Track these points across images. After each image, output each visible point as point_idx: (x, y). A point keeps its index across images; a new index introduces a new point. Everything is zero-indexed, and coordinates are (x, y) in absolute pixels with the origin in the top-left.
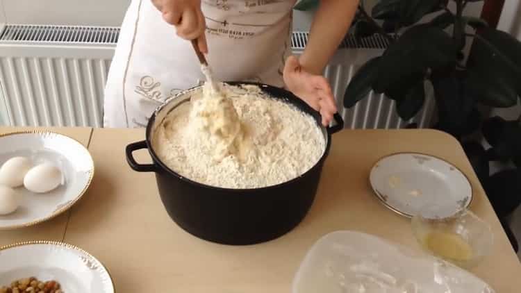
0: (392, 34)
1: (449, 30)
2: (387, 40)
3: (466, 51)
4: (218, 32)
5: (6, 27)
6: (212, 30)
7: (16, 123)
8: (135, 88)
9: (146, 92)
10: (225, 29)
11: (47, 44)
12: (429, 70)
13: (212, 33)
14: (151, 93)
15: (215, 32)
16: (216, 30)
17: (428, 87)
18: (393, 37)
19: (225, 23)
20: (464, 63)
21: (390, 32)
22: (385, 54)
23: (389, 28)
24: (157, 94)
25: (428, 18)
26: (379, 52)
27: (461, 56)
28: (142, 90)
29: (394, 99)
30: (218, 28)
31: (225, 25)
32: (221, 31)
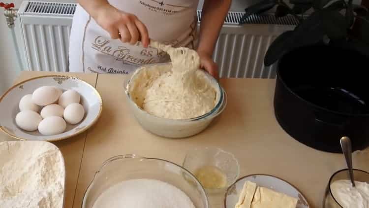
0: (300, 15)
1: (343, 12)
2: (297, 19)
4: (156, 9)
5: (30, 3)
6: (152, 7)
7: (33, 69)
8: (92, 45)
9: (99, 48)
10: (161, 7)
11: (58, 16)
13: (152, 10)
14: (103, 48)
15: (154, 9)
16: (155, 8)
18: (301, 17)
19: (162, 4)
21: (299, 13)
22: (296, 29)
23: (297, 11)
24: (107, 49)
26: (291, 28)
28: (97, 47)
30: (157, 7)
31: (161, 5)
32: (158, 9)
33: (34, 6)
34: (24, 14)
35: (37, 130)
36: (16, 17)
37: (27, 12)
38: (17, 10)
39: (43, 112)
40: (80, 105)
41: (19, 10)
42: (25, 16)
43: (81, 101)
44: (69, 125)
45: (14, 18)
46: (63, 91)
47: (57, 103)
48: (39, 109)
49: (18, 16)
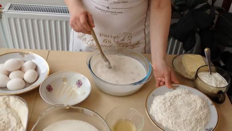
0: (182, 13)
1: (208, 12)
2: (180, 15)
3: (215, 21)
5: (12, 4)
6: (103, 10)
7: (14, 47)
12: (198, 30)
14: (82, 38)
15: (104, 12)
17: (198, 37)
18: (182, 14)
20: (213, 27)
22: (179, 21)
23: (181, 10)
24: (85, 39)
25: (199, 6)
26: (176, 21)
27: (213, 24)
28: (79, 37)
29: (182, 42)
30: (106, 10)
31: (108, 9)
32: (107, 11)
33: (14, 6)
34: (7, 11)
35: (6, 87)
36: (3, 13)
37: (9, 10)
38: (3, 9)
39: (11, 75)
40: (35, 71)
41: (5, 9)
42: (8, 12)
43: (36, 69)
44: (27, 84)
45: (2, 14)
46: (25, 62)
47: (20, 69)
48: (8, 74)
49: (4, 13)
